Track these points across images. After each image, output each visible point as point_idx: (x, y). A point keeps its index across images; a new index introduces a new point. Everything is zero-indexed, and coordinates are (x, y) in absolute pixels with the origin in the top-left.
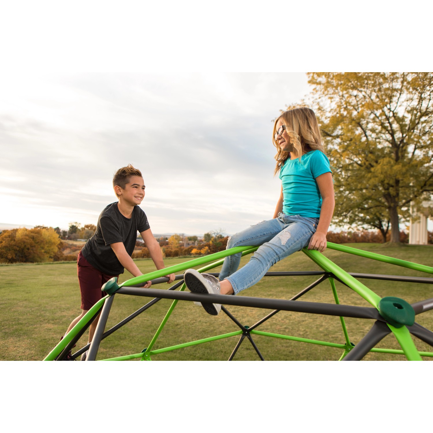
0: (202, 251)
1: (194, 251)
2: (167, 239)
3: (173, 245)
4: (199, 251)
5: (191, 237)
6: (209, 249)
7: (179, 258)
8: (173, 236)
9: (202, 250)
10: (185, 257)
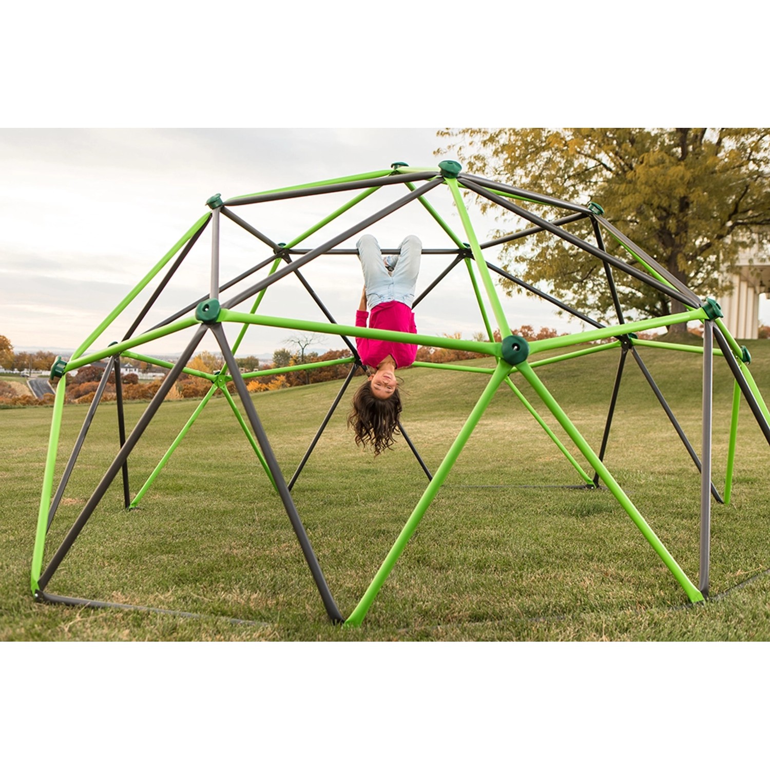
0: (270, 386)
4: (263, 385)
6: (288, 380)
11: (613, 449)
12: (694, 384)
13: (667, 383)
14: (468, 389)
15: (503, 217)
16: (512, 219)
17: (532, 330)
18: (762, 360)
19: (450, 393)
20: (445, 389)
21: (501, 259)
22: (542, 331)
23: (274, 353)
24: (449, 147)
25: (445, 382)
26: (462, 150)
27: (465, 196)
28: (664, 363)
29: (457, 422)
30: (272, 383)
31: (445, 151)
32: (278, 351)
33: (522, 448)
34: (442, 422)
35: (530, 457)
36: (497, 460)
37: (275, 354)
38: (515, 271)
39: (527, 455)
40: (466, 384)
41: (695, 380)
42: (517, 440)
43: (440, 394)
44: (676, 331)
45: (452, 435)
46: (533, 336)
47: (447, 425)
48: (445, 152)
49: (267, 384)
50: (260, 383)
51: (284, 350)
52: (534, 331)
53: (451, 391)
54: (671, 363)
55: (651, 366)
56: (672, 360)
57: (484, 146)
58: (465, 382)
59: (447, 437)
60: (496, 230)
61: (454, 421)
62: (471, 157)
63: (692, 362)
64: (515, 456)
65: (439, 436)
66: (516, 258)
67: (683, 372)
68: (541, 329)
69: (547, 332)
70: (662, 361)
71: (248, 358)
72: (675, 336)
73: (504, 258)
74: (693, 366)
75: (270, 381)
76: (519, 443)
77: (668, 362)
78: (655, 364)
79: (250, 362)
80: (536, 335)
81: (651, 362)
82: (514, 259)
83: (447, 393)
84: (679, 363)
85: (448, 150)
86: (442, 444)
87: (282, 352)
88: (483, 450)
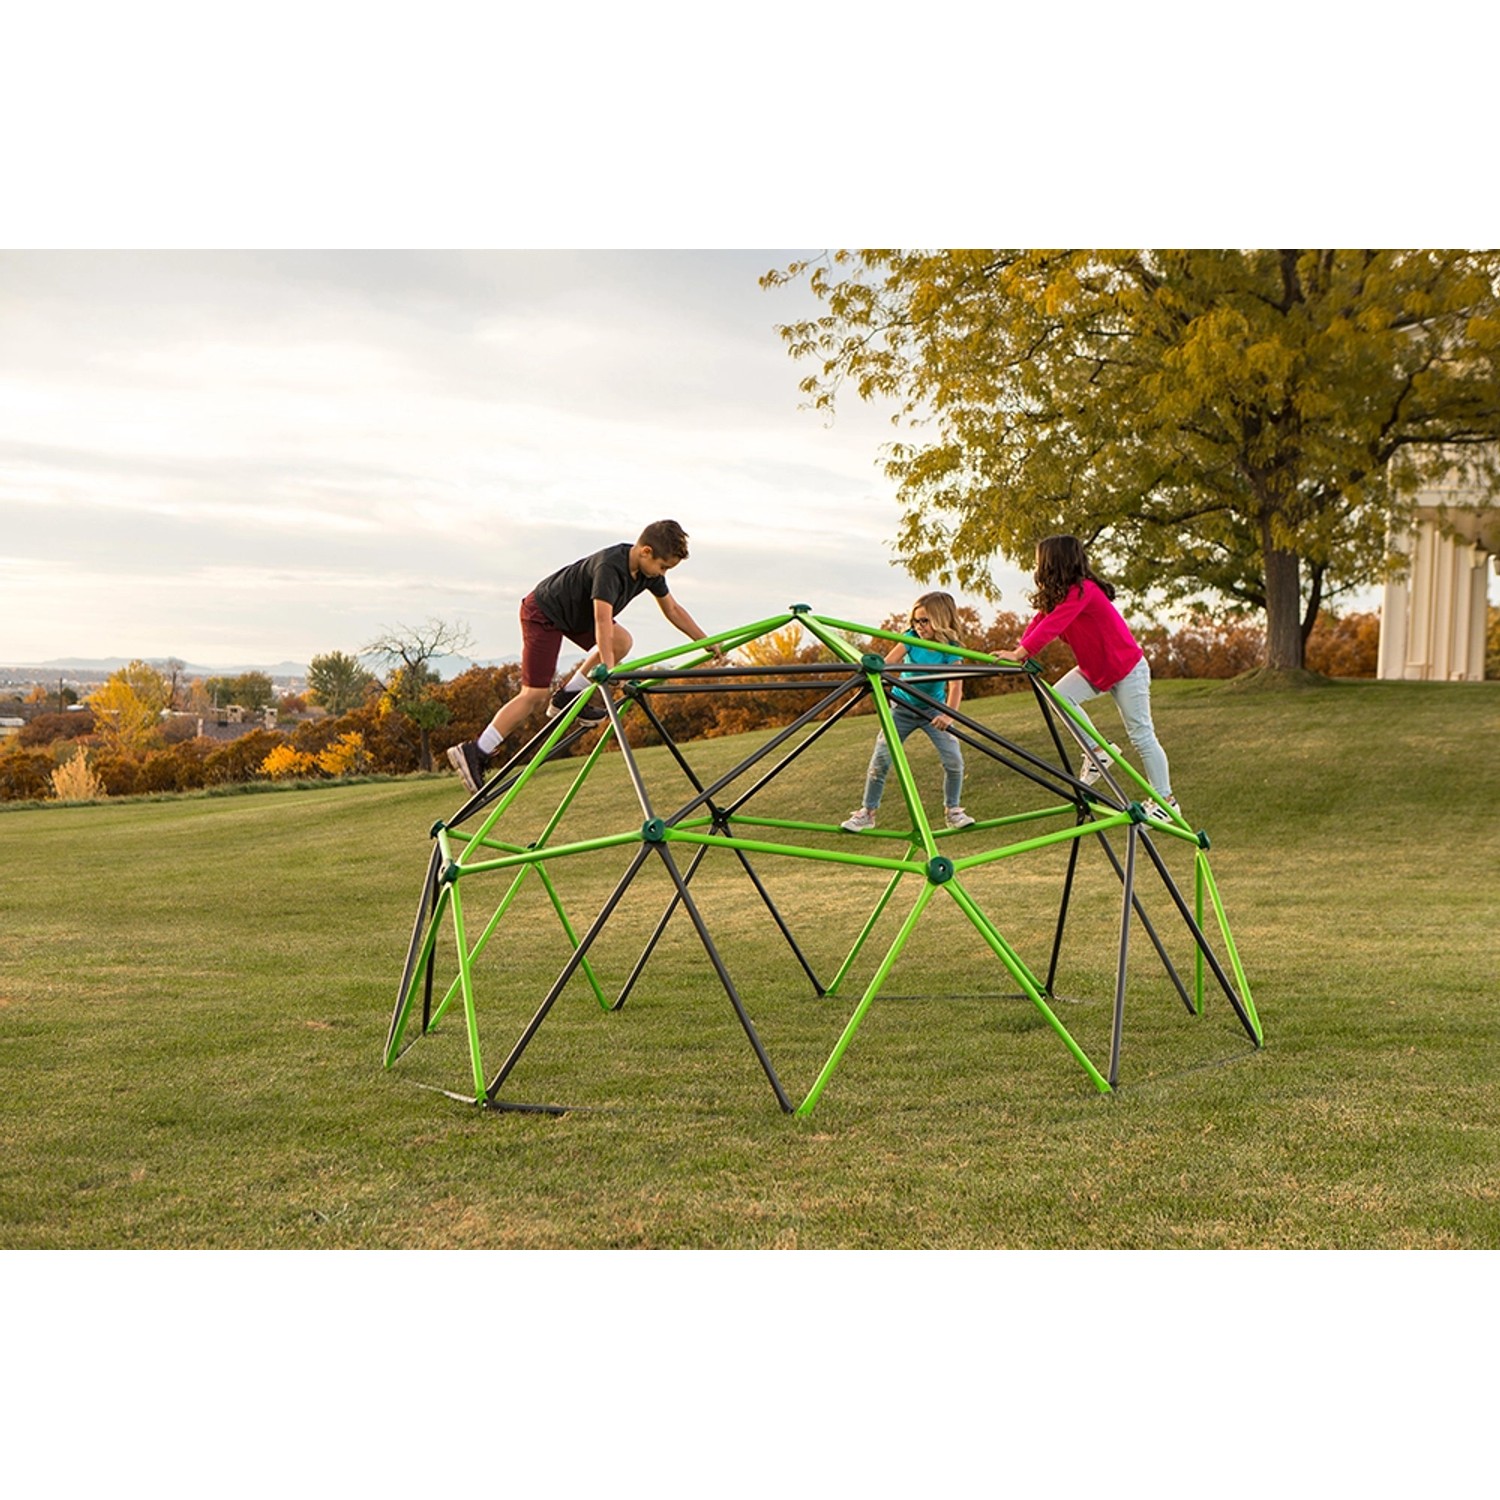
0: (328, 760)
1: (277, 760)
2: (72, 697)
3: (123, 734)
4: (309, 758)
5: (226, 681)
6: (369, 745)
7: (213, 795)
8: (122, 677)
9: (323, 755)
10: (245, 791)
11: (1096, 936)
12: (1288, 793)
13: (1238, 791)
14: (839, 800)
15: (911, 415)
16: (929, 419)
17: (977, 620)
18: (1430, 741)
19: (801, 810)
20: (791, 800)
21: (903, 499)
22: (999, 622)
23: (310, 664)
24: (793, 268)
25: (789, 783)
26: (822, 276)
27: (827, 372)
28: (1241, 745)
29: (827, 879)
30: (327, 751)
31: (785, 277)
32: (322, 657)
33: (949, 933)
34: (798, 877)
35: (961, 951)
36: (908, 956)
37: (314, 665)
38: (934, 526)
39: (957, 947)
40: (833, 788)
41: (1293, 784)
42: (940, 918)
43: (782, 811)
44: (1277, 665)
45: (823, 908)
46: (978, 633)
47: (809, 887)
48: (786, 280)
49: (316, 752)
50: (297, 750)
51: (339, 655)
52: (981, 621)
53: (803, 804)
54: (1253, 745)
55: (1212, 751)
56: (1257, 739)
57: (868, 262)
58: (832, 783)
59: (816, 913)
60: (893, 446)
61: (819, 876)
62: (840, 287)
63: (1296, 744)
64: (937, 949)
65: (800, 911)
66: (937, 497)
67: (1272, 767)
68: (998, 615)
69: (1012, 624)
70: (1238, 738)
71: (244, 677)
72: (1274, 678)
73: (911, 497)
74: (1294, 753)
75: (325, 747)
76: (945, 923)
77: (1248, 741)
78: (1222, 746)
79: (248, 689)
80: (986, 631)
81: (1213, 741)
82: (933, 500)
83: (796, 808)
84: (1269, 745)
85: (791, 275)
86: (810, 927)
87: (333, 660)
88: (884, 938)
